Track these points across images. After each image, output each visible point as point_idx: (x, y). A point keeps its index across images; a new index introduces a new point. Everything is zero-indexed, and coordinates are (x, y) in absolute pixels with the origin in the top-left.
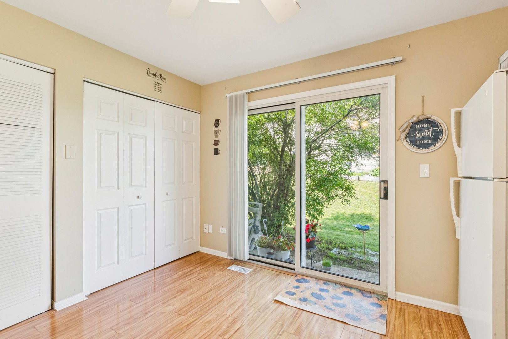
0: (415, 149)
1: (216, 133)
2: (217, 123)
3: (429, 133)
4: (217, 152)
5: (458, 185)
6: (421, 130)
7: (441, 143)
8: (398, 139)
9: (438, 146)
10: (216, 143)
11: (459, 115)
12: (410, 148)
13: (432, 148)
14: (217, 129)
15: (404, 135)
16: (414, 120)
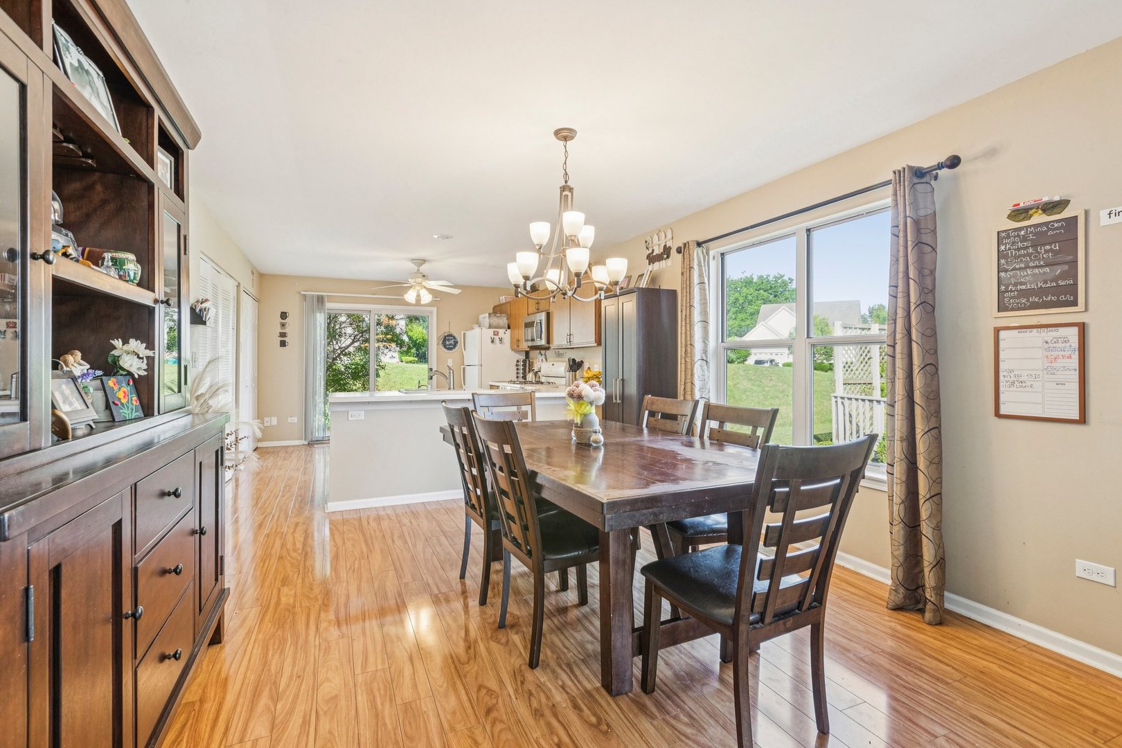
0: (446, 350)
1: (283, 325)
2: (284, 315)
3: (452, 342)
4: (283, 344)
5: (464, 369)
6: (449, 340)
7: (457, 347)
8: (438, 344)
9: (456, 349)
10: (283, 335)
11: (464, 334)
12: (444, 349)
13: (454, 350)
14: (284, 321)
15: (441, 342)
16: (446, 334)
